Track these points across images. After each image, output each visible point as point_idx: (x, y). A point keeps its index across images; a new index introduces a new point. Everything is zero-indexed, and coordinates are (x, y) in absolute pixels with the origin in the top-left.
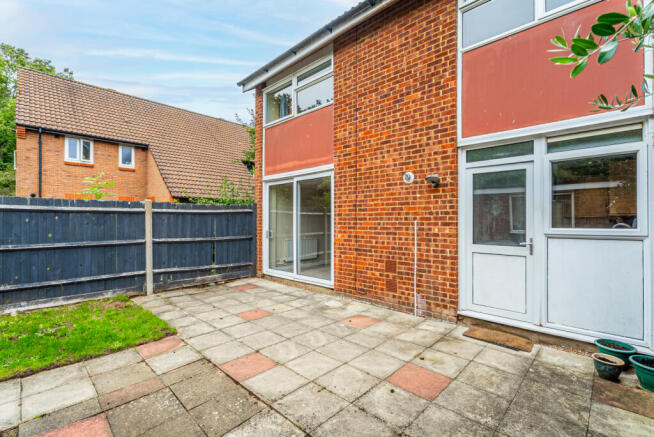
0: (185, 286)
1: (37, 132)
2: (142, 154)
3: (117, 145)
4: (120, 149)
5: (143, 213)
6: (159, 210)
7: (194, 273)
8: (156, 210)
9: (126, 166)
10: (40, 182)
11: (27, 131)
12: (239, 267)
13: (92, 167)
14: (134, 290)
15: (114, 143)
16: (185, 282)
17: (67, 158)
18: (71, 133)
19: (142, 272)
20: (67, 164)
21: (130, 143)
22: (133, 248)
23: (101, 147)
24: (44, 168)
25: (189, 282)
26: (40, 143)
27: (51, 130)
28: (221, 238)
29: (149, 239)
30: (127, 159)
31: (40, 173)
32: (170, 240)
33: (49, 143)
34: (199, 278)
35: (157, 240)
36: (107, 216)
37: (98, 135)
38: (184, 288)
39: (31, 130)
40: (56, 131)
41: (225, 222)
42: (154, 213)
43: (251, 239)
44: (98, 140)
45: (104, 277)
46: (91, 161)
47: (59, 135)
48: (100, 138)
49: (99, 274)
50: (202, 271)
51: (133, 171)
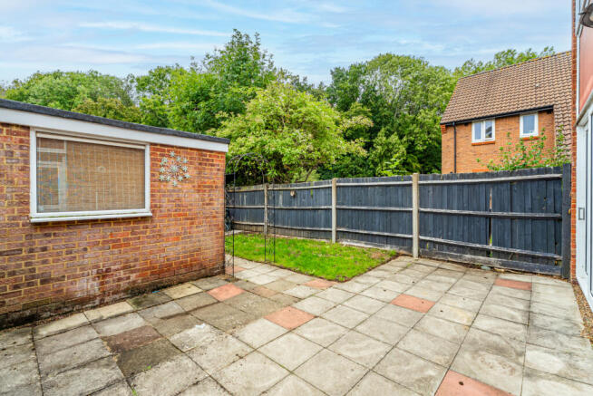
0: (450, 259)
1: (451, 126)
2: (546, 117)
3: (518, 116)
4: (521, 119)
5: (411, 185)
6: (425, 182)
7: (463, 249)
8: (421, 182)
9: (528, 135)
10: (455, 163)
11: (447, 127)
12: (534, 258)
13: (493, 143)
14: (405, 250)
15: (515, 115)
16: (451, 256)
17: (474, 141)
18: (476, 119)
19: (410, 236)
20: (474, 145)
21: (531, 110)
22: (405, 214)
23: (502, 122)
24: (458, 151)
25: (456, 257)
26: (455, 133)
27: (461, 121)
28: (499, 214)
29: (415, 209)
30: (529, 128)
31: (455, 156)
32: (435, 210)
33: (462, 131)
34: (468, 256)
35: (422, 209)
36: (388, 188)
37: (497, 113)
38: (448, 261)
39: (448, 125)
40: (464, 120)
41: (506, 194)
42: (420, 185)
43: (560, 220)
44: (498, 117)
45: (386, 234)
46: (493, 138)
47: (467, 123)
48: (499, 115)
49: (383, 231)
50: (472, 248)
51: (536, 138)
